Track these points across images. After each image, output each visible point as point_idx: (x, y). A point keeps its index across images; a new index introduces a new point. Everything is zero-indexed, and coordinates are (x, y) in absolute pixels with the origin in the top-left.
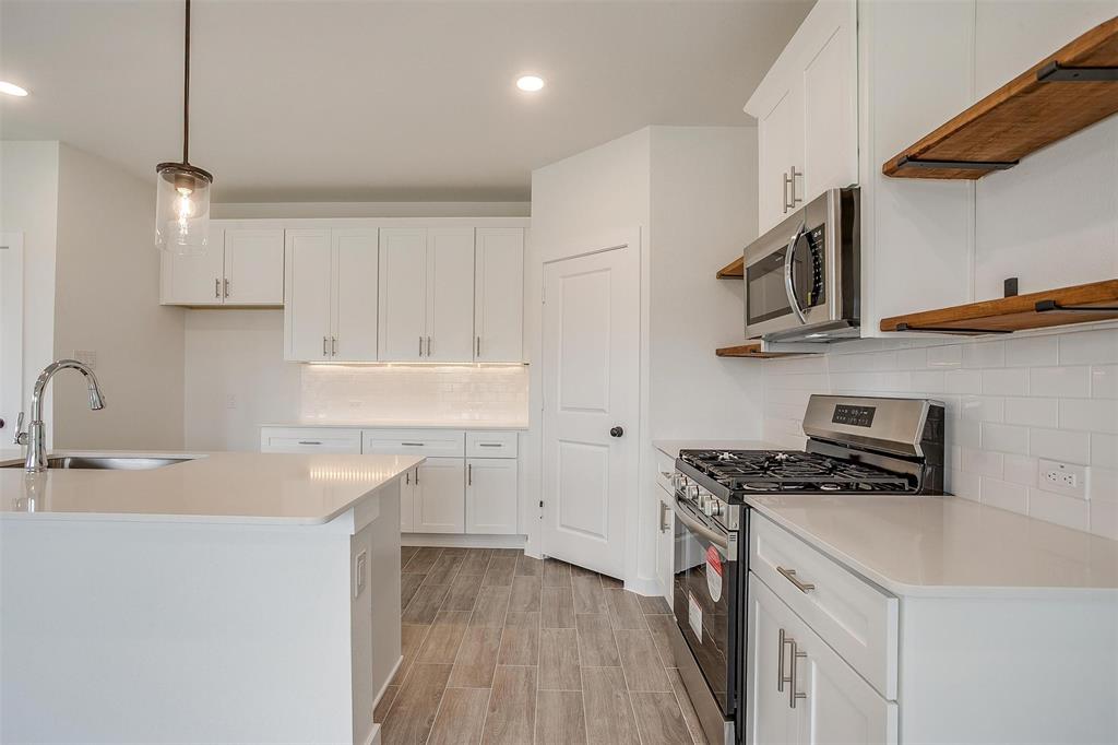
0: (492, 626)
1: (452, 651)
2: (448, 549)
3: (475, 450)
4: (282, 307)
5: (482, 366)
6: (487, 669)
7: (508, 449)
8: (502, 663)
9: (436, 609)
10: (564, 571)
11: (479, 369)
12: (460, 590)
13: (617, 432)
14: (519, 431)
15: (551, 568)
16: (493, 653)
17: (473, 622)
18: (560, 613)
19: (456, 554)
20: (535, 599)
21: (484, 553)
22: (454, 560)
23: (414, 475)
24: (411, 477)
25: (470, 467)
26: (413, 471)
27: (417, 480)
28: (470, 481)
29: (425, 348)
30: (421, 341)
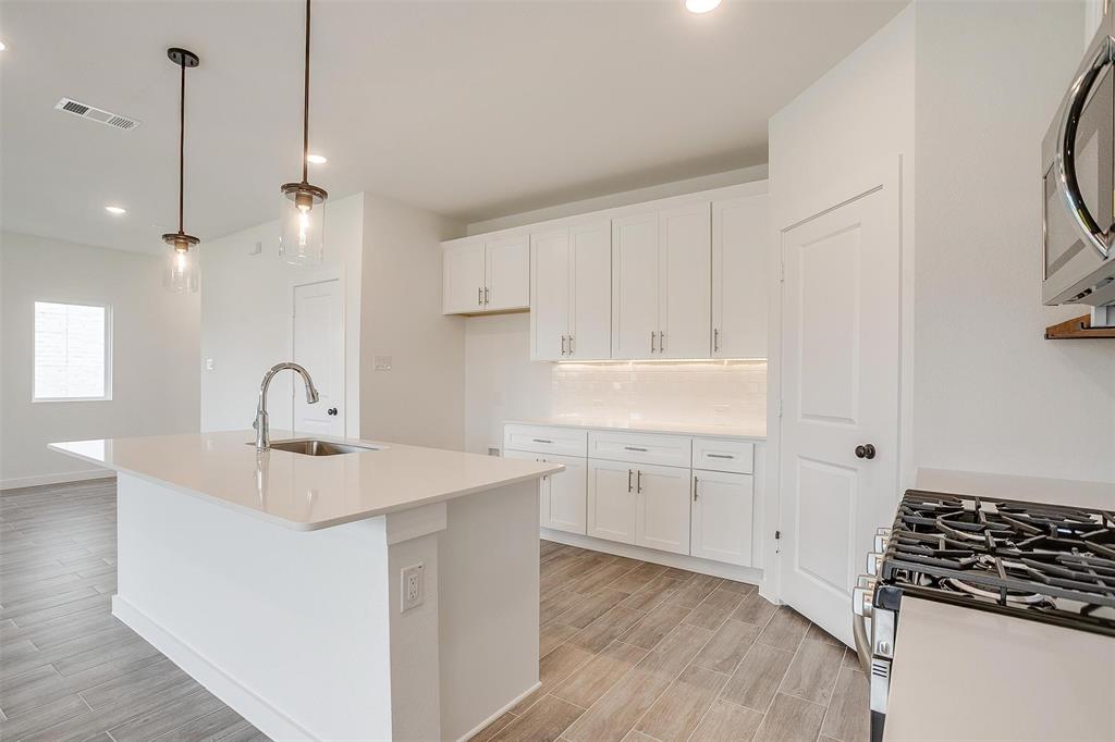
0: (661, 677)
1: (596, 693)
2: (673, 570)
3: (702, 461)
4: (528, 310)
5: (730, 363)
6: (618, 729)
7: (742, 462)
8: (640, 729)
9: (612, 638)
10: (798, 627)
11: (725, 367)
12: (654, 620)
13: (867, 452)
14: (755, 443)
15: (783, 617)
16: (638, 712)
17: (641, 665)
18: (756, 685)
19: (677, 576)
20: (736, 656)
21: (712, 581)
22: (671, 584)
23: (636, 482)
24: (634, 484)
25: (696, 480)
26: (634, 477)
27: (639, 488)
28: (696, 496)
29: (658, 343)
30: (653, 336)
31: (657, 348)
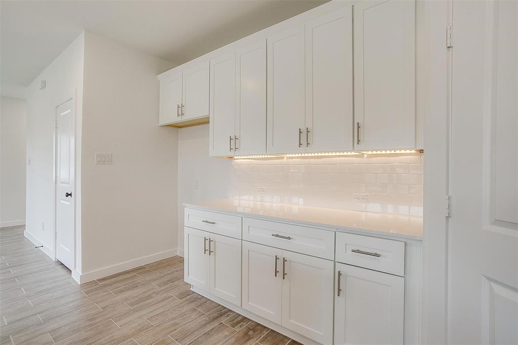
3: (345, 255)
14: (407, 242)
23: (281, 269)
24: (280, 268)
25: (340, 274)
26: (280, 263)
27: (284, 274)
28: (339, 290)
29: (305, 138)
30: (300, 132)
31: (304, 141)
